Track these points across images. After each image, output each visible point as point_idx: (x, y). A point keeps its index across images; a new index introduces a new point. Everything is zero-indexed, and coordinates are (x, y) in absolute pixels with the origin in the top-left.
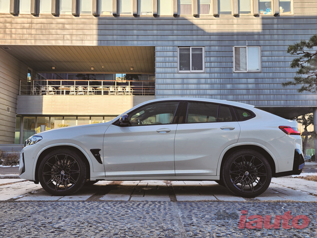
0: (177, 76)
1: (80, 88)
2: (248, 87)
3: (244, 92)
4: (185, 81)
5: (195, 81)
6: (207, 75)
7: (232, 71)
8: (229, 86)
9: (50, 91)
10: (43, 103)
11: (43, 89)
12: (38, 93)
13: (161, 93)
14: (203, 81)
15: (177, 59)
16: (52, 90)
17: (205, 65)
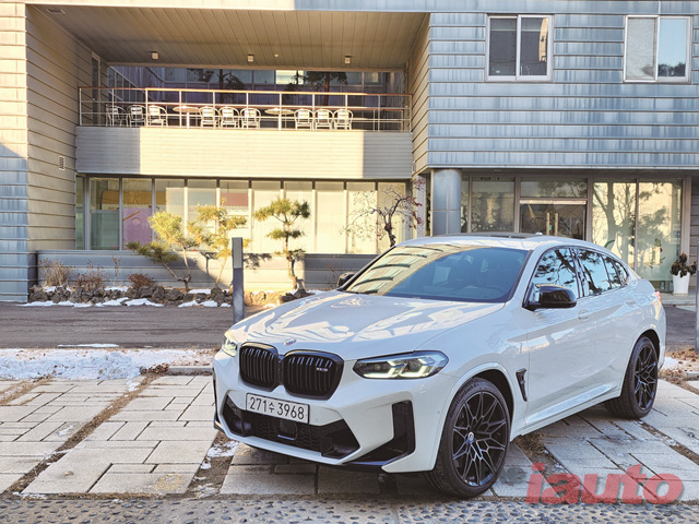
0: (484, 89)
1: (228, 110)
2: (655, 119)
3: (647, 131)
4: (503, 102)
5: (527, 103)
6: (558, 89)
7: (618, 78)
8: (609, 117)
9: (153, 118)
10: (142, 146)
11: (136, 110)
12: (123, 120)
13: (443, 134)
14: (546, 103)
15: (485, 47)
16: (158, 114)
17: (554, 62)
